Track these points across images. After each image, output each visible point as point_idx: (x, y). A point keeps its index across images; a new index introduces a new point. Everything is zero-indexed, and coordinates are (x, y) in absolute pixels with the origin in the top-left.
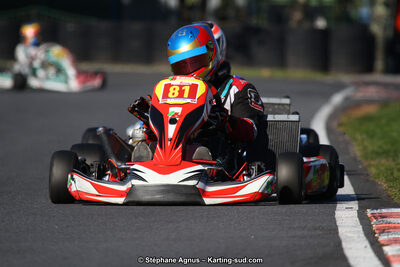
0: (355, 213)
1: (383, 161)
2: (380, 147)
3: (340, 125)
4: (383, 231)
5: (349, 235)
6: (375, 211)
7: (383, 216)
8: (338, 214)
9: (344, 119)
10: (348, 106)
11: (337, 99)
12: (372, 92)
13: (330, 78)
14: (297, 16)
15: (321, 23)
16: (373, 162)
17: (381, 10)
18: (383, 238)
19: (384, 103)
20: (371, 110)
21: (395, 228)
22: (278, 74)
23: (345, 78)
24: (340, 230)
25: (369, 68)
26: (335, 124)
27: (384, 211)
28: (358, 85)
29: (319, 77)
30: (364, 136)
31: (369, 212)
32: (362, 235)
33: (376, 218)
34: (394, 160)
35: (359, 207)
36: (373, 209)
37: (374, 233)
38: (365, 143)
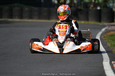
0: (108, 63)
9: (105, 36)
10: (107, 32)
11: (103, 30)
13: (101, 24)
14: (92, 6)
16: (114, 48)
20: (113, 33)
22: (86, 22)
23: (106, 24)
24: (105, 68)
26: (103, 37)
28: (109, 26)
29: (98, 23)
31: (113, 62)
35: (110, 61)
36: (114, 61)
37: (114, 68)
38: (111, 42)
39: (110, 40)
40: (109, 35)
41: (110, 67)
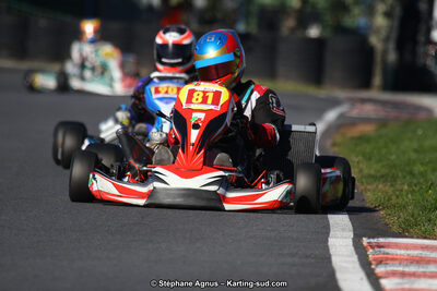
0: (349, 242)
1: (381, 186)
2: (379, 171)
3: (334, 145)
4: (380, 262)
5: (344, 265)
6: (372, 240)
7: (380, 246)
8: (332, 241)
9: (338, 138)
10: (343, 123)
11: (331, 116)
12: (369, 110)
13: (323, 93)
14: (290, 23)
15: (314, 32)
16: (369, 187)
17: (380, 21)
18: (380, 270)
19: (382, 123)
20: (368, 129)
21: (393, 259)
23: (341, 94)
24: (336, 261)
25: (366, 84)
26: (328, 143)
27: (382, 240)
28: (353, 101)
29: (312, 90)
30: (360, 158)
31: (365, 241)
32: (357, 265)
33: (372, 247)
34: (392, 186)
35: (354, 234)
36: (369, 238)
37: (371, 264)
38: (361, 165)
39: (357, 157)
40: (353, 138)
41: (355, 258)
